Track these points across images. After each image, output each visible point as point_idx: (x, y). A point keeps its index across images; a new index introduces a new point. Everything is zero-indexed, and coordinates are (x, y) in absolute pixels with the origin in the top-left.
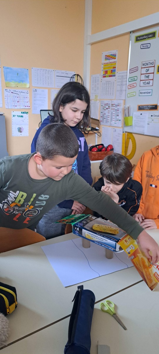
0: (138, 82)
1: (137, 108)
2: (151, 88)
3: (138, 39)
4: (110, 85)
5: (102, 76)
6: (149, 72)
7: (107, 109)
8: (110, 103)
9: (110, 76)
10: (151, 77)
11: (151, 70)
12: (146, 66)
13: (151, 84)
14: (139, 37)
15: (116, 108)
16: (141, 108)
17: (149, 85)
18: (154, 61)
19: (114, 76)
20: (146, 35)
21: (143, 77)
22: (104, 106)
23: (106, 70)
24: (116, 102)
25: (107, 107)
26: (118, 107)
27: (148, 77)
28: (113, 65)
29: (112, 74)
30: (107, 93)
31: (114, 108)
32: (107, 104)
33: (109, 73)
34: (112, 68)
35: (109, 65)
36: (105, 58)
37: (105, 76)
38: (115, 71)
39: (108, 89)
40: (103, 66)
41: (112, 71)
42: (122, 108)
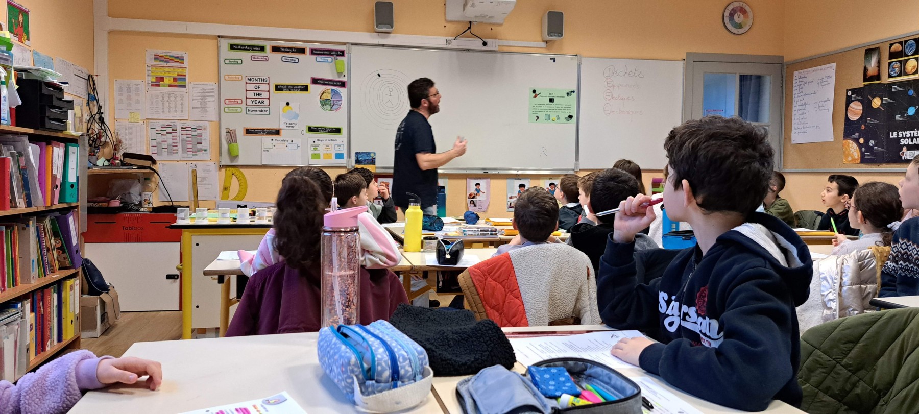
1: (244, 131)
3: (234, 48)
4: (166, 98)
5: (150, 85)
6: (260, 89)
7: (168, 133)
9: (170, 86)
10: (265, 95)
11: (264, 87)
12: (254, 82)
13: (266, 102)
14: (237, 45)
15: (195, 133)
16: (248, 132)
17: (263, 104)
18: (268, 78)
19: (184, 86)
21: (250, 94)
22: (160, 128)
23: (160, 74)
24: (193, 124)
25: (170, 130)
26: (199, 131)
27: (260, 95)
28: (180, 71)
29: (176, 83)
30: (166, 110)
31: (188, 132)
32: (169, 126)
33: (167, 81)
34: (176, 75)
35: (167, 69)
36: (156, 59)
37: (158, 85)
38: (184, 80)
39: (166, 104)
40: (150, 69)
41: (175, 79)
42: (207, 132)
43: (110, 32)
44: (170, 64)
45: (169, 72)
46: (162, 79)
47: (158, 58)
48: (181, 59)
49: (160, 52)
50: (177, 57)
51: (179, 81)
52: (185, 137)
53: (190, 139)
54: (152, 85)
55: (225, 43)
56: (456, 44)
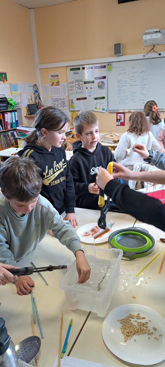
0: (75, 88)
1: (76, 99)
2: (82, 90)
4: (55, 90)
6: (79, 84)
8: (58, 98)
9: (56, 85)
10: (81, 86)
11: (81, 83)
12: (78, 82)
13: (82, 89)
14: (72, 69)
15: (63, 101)
16: (78, 99)
18: (81, 79)
19: (59, 85)
20: (76, 68)
21: (77, 86)
22: (54, 100)
23: (53, 82)
24: (62, 98)
25: (57, 100)
26: (64, 100)
27: (80, 86)
28: (58, 80)
29: (57, 84)
30: (55, 93)
31: (61, 100)
32: (56, 99)
33: (55, 84)
34: (57, 81)
35: (54, 80)
36: (52, 77)
37: (53, 85)
38: (59, 83)
39: (55, 92)
40: (50, 80)
41: (57, 83)
42: (66, 100)
43: (40, 69)
44: (55, 78)
45: (55, 81)
46: (53, 83)
47: (52, 76)
48: (57, 76)
49: (53, 74)
50: (57, 75)
51: (58, 83)
52: (60, 102)
53: (62, 103)
54: (51, 86)
55: (69, 68)
56: (147, 57)
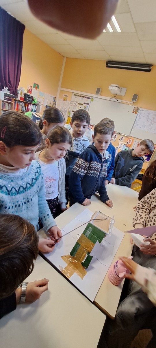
0: (73, 105)
3: (74, 95)
5: (63, 100)
8: (64, 108)
18: (78, 102)
20: (76, 95)
24: (66, 108)
30: (64, 105)
38: (67, 100)
42: (67, 110)
43: (60, 90)
45: (65, 98)
49: (66, 95)
55: (73, 94)
56: (111, 100)
